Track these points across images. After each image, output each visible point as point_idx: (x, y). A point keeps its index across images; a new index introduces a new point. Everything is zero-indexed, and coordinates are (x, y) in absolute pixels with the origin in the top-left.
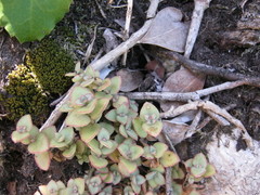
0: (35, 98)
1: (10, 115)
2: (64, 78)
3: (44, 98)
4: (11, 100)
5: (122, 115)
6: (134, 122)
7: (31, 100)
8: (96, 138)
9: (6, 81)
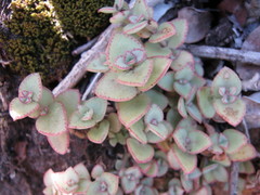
0: (50, 41)
1: (14, 64)
2: (97, 14)
3: (64, 42)
4: (15, 43)
5: (182, 82)
6: (199, 94)
7: (45, 44)
8: (143, 119)
9: (8, 12)
